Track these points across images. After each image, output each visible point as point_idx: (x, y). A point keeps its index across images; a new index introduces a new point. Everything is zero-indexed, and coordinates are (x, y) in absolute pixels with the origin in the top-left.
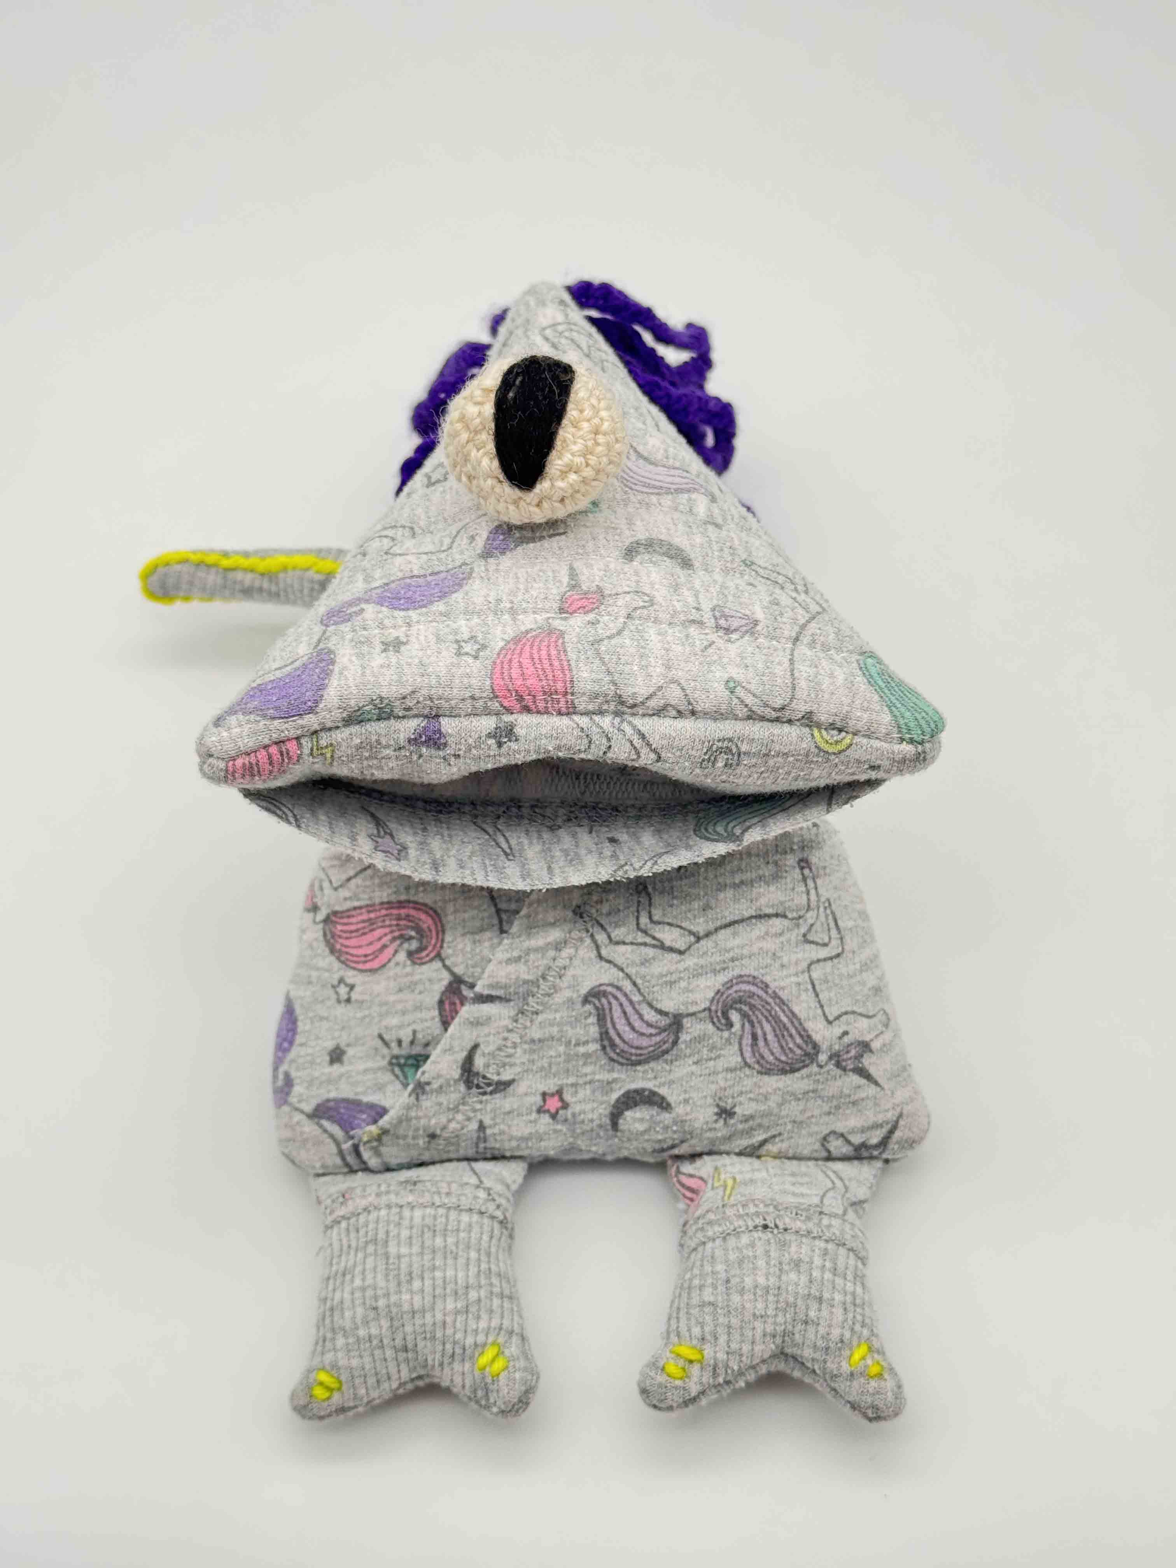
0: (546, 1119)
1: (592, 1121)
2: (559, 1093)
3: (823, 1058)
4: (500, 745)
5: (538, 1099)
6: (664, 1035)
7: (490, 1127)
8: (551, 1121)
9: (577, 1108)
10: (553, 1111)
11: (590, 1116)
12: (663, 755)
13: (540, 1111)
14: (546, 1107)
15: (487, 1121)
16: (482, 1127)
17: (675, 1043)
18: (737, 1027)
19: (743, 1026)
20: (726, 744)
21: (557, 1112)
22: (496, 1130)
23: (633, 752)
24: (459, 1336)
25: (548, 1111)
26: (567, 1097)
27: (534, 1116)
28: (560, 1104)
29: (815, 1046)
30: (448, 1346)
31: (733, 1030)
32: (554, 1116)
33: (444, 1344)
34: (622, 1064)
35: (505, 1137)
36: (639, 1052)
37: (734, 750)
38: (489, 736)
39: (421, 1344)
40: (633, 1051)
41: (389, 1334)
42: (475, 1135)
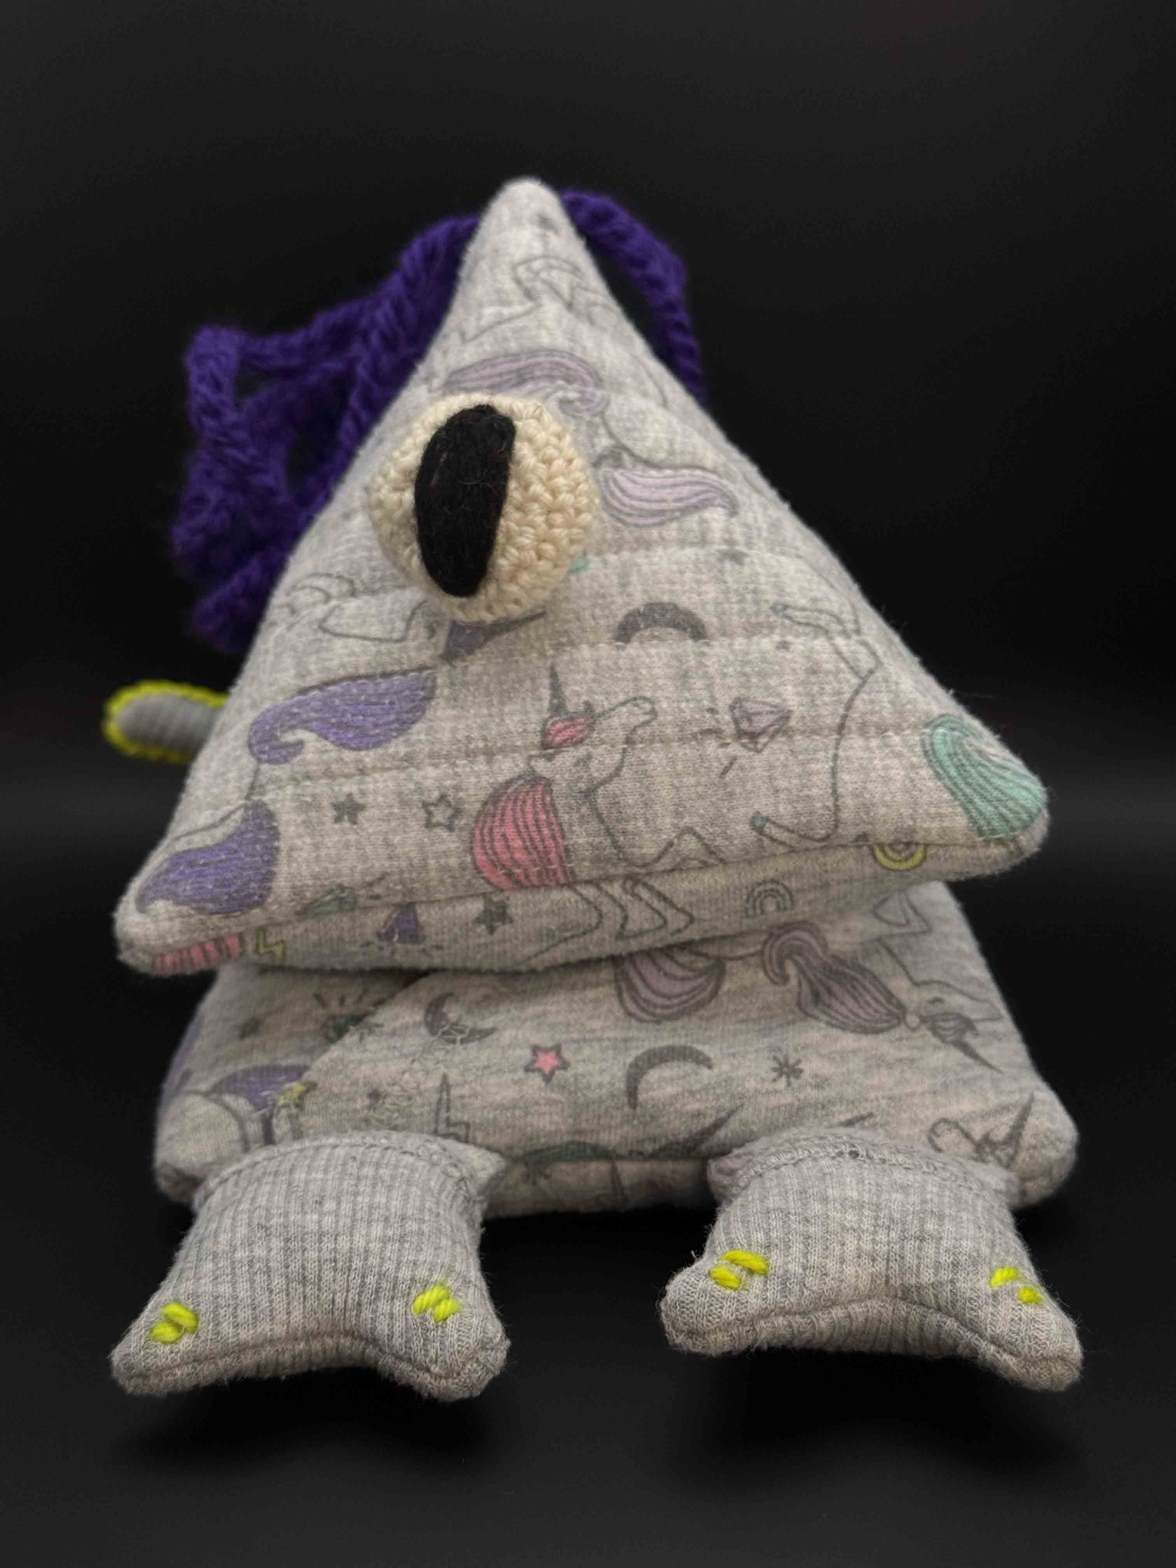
0: (536, 1080)
1: (600, 1086)
2: (557, 1049)
3: (912, 1020)
4: (492, 930)
5: (527, 1054)
6: (700, 981)
7: (458, 1085)
8: (543, 1084)
9: (581, 1069)
10: (547, 1070)
11: (598, 1079)
12: (695, 913)
13: (527, 1069)
14: (537, 1065)
15: (454, 1076)
16: (445, 1085)
17: (714, 994)
18: (793, 982)
19: (800, 984)
20: (769, 886)
21: (552, 1073)
22: (465, 1091)
23: (656, 916)
24: (390, 1266)
25: (539, 1070)
26: (567, 1055)
27: (521, 1074)
28: (556, 1062)
29: (901, 1006)
30: (371, 1280)
31: (788, 986)
32: (548, 1078)
33: (364, 1277)
34: (641, 1020)
35: (478, 1103)
36: (666, 1002)
37: (782, 891)
38: (478, 921)
39: (328, 1275)
40: (660, 1001)
41: (281, 1258)
42: (435, 1097)
